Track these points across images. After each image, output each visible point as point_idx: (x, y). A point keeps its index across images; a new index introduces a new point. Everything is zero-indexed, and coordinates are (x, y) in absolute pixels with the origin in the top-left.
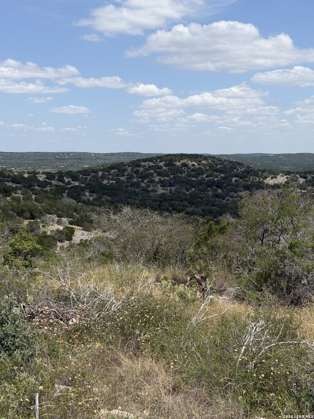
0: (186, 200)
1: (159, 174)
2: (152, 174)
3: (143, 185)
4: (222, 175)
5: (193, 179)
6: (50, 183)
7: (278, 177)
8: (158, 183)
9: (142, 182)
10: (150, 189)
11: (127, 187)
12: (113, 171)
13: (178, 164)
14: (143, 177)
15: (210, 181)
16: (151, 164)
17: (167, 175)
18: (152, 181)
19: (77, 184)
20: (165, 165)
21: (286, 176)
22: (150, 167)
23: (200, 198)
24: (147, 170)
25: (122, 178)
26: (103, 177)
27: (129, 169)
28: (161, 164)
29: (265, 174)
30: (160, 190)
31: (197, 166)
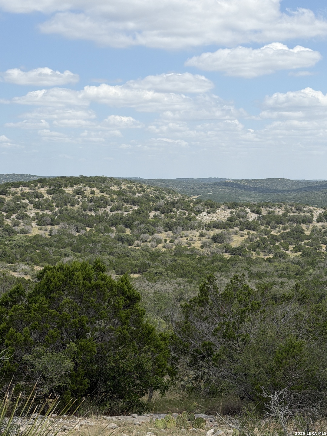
0: (71, 245)
1: (37, 206)
2: (25, 206)
3: (7, 222)
4: (136, 208)
5: (90, 213)
7: (217, 211)
8: (33, 219)
9: (8, 217)
10: (19, 228)
13: (69, 190)
14: (10, 211)
15: (116, 217)
16: (27, 190)
17: (49, 207)
18: (24, 217)
20: (49, 193)
21: (230, 210)
22: (23, 195)
23: (93, 242)
24: (18, 199)
28: (43, 191)
29: (199, 207)
30: (35, 230)
31: (98, 194)
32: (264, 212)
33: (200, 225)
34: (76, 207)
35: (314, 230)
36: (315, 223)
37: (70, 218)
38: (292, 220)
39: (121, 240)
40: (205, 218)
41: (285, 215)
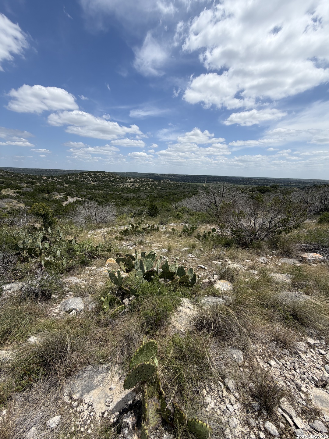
1: (91, 178)
2: (88, 178)
3: (85, 181)
4: (113, 178)
5: (103, 179)
6: (49, 180)
7: (131, 179)
8: (91, 180)
10: (89, 182)
12: (73, 176)
13: (98, 174)
14: (86, 179)
15: (109, 180)
16: (88, 174)
17: (94, 178)
18: (89, 180)
19: (60, 180)
20: (93, 175)
23: (107, 186)
24: (86, 176)
25: (77, 179)
26: (70, 178)
27: (80, 176)
28: (91, 174)
29: (127, 178)
30: (92, 183)
31: (104, 175)
32: (140, 180)
33: (128, 182)
34: (100, 178)
35: (150, 183)
37: (99, 180)
38: (146, 181)
39: (112, 185)
40: (129, 181)
41: (144, 180)
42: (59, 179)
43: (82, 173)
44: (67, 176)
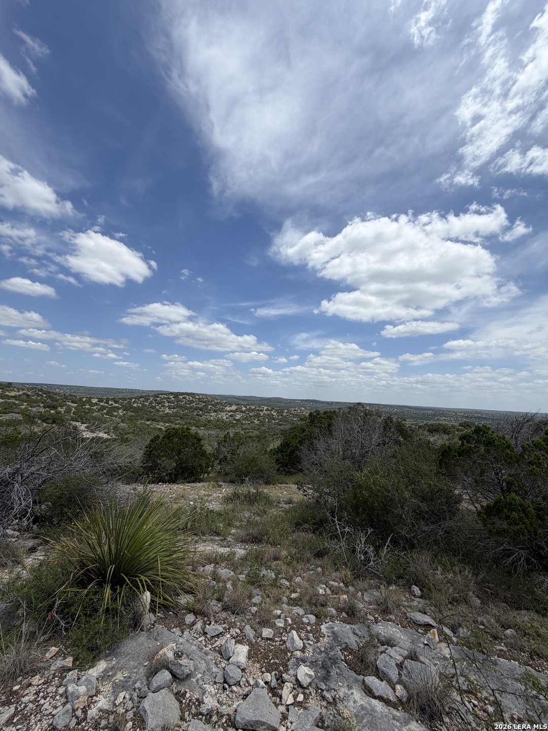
0: (180, 416)
1: (169, 402)
2: (164, 402)
4: (204, 404)
5: (188, 405)
7: (232, 406)
8: (167, 407)
9: (158, 406)
11: (148, 408)
13: (181, 397)
14: (159, 403)
15: (197, 407)
16: (166, 396)
17: (173, 403)
18: (164, 406)
19: (117, 405)
20: (173, 397)
23: (188, 416)
24: (162, 399)
25: (146, 403)
26: (134, 402)
27: (151, 399)
28: (171, 397)
29: (226, 404)
30: (167, 411)
31: (191, 399)
32: (248, 407)
33: (226, 411)
34: (183, 403)
36: (264, 412)
37: (180, 407)
38: (257, 410)
39: (198, 415)
40: (228, 408)
41: (255, 408)
42: (116, 402)
43: (157, 395)
44: (131, 399)
